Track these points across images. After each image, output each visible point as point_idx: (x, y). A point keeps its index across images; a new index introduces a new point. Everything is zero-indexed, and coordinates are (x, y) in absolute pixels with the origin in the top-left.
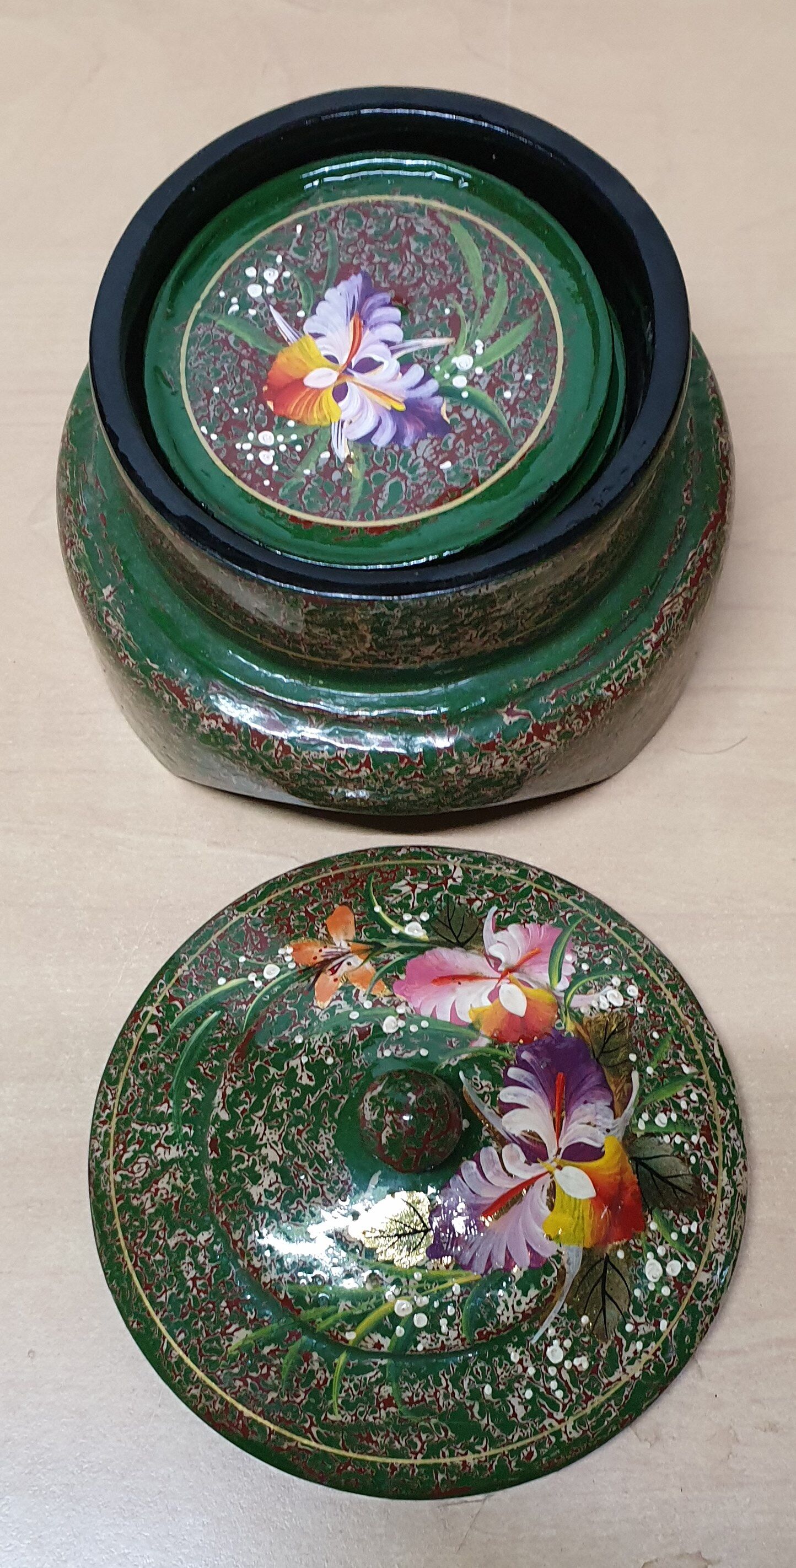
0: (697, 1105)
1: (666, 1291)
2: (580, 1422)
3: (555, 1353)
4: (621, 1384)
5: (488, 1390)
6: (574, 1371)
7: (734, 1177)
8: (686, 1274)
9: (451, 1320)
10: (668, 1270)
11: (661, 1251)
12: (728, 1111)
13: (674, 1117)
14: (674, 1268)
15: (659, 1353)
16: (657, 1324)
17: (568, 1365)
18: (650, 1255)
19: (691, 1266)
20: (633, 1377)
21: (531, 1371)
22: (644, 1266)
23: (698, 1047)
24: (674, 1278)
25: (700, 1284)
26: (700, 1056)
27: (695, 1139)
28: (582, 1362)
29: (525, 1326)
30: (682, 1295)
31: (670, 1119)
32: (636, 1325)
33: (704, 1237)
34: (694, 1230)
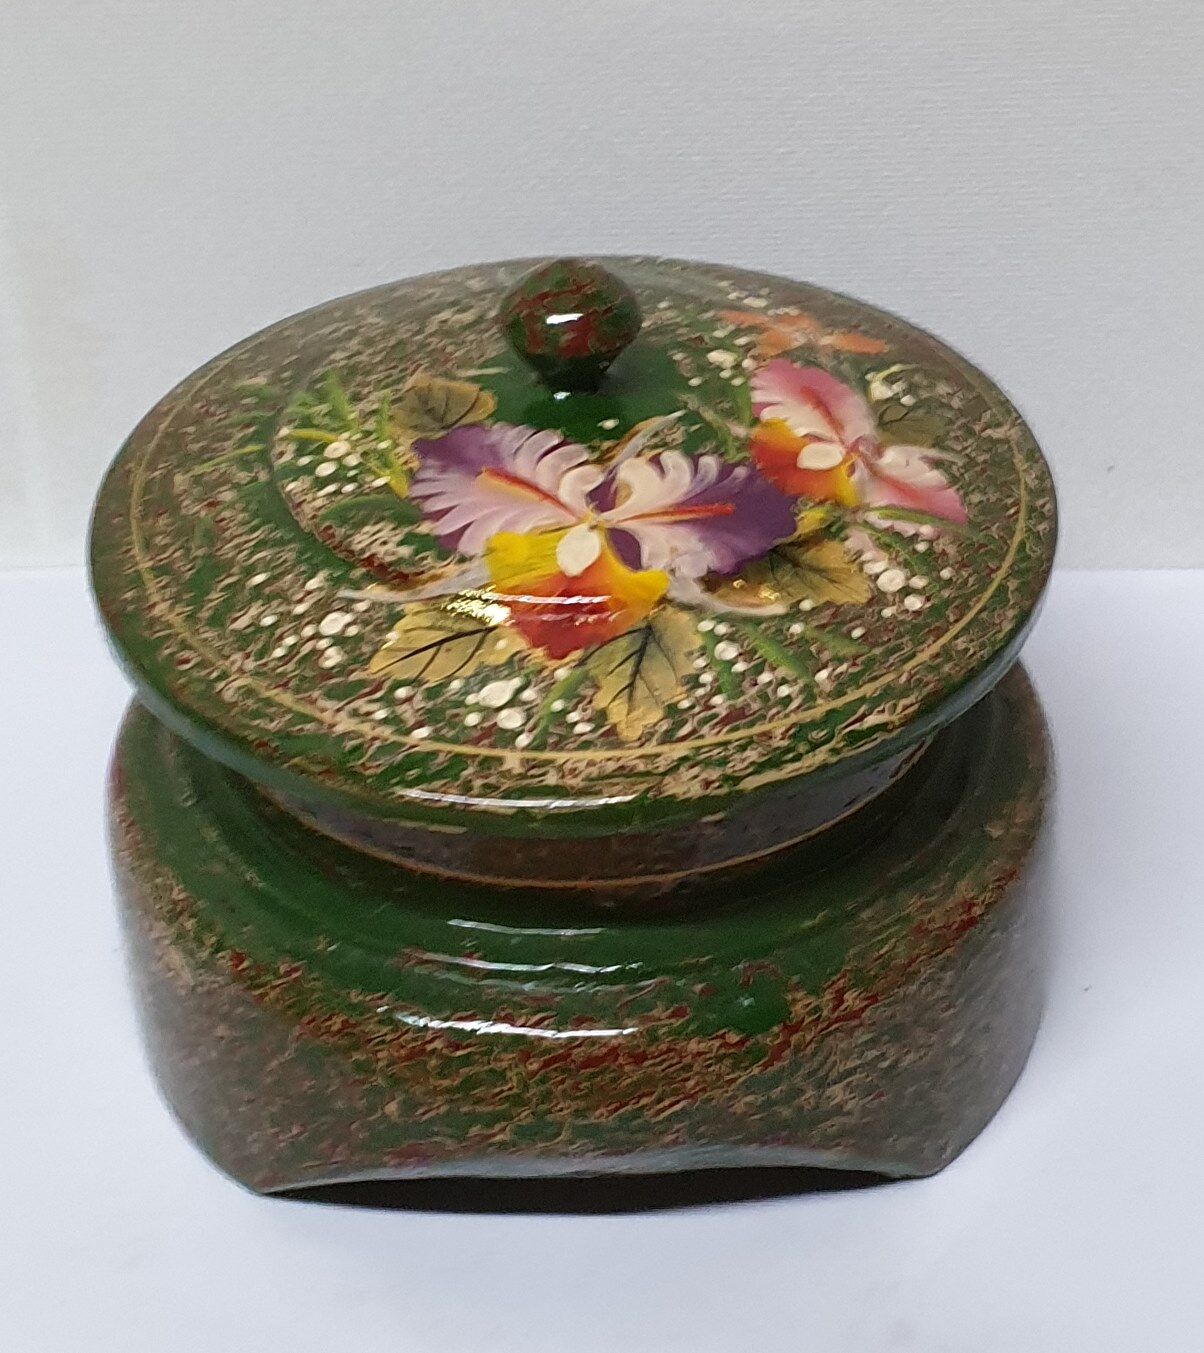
0: (772, 697)
1: (472, 719)
2: (249, 692)
3: (334, 623)
4: (317, 714)
5: (259, 579)
6: (317, 653)
7: (682, 769)
8: (508, 738)
9: (337, 492)
10: (504, 713)
11: (528, 695)
12: (785, 743)
13: (740, 667)
14: (511, 719)
15: (377, 744)
16: (420, 725)
17: (323, 644)
18: (516, 682)
19: (523, 740)
20: (332, 726)
21: (300, 609)
22: (497, 679)
23: (868, 690)
24: (495, 724)
25: (500, 760)
26: (853, 695)
27: (717, 700)
28: (333, 658)
29: (358, 572)
30: (476, 742)
31: (733, 662)
32: (409, 699)
33: (571, 746)
34: (580, 728)
